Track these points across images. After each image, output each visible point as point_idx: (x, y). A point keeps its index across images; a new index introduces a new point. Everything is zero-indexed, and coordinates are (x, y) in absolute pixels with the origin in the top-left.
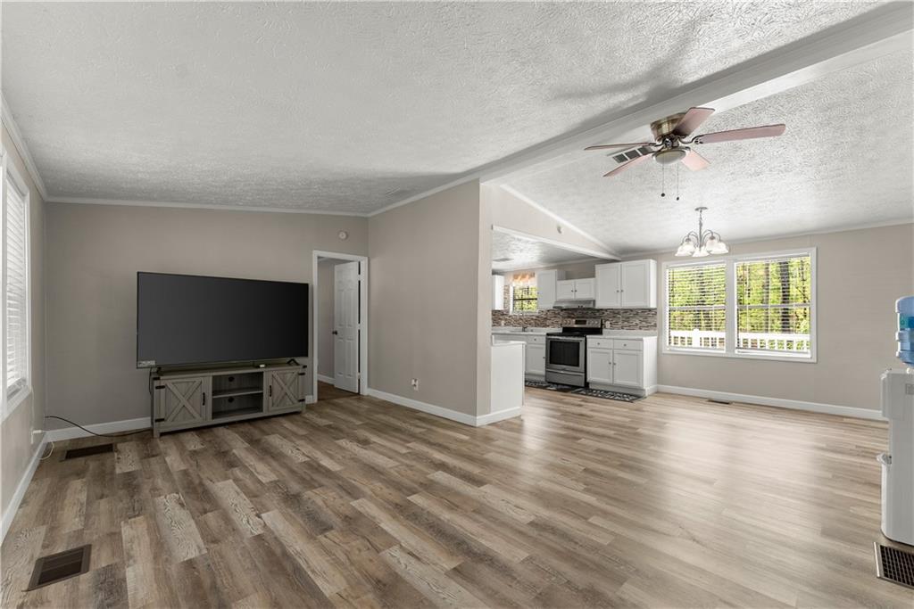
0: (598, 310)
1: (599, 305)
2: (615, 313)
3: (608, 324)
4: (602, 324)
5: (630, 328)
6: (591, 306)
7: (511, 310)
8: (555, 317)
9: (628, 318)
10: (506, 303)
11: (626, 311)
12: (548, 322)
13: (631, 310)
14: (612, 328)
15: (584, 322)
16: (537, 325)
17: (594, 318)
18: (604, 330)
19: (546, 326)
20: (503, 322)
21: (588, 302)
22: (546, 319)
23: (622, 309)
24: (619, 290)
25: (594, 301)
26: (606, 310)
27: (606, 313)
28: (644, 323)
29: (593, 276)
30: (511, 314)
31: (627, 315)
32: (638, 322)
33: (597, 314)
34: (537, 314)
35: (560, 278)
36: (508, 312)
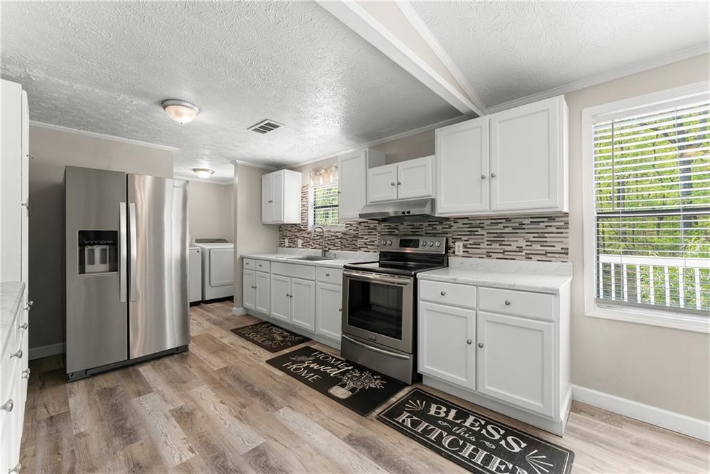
0: (442, 220)
1: (442, 210)
2: (472, 225)
3: (459, 247)
4: (448, 248)
5: (505, 255)
6: (427, 211)
7: (311, 223)
8: (369, 234)
9: (500, 235)
10: (304, 214)
11: (495, 220)
12: (359, 243)
13: (508, 220)
14: (467, 255)
15: (415, 244)
16: (343, 247)
17: (434, 235)
18: (452, 259)
19: (356, 249)
20: (300, 242)
21: (421, 203)
22: (356, 237)
23: (488, 218)
24: (487, 175)
25: (433, 202)
26: (456, 220)
27: (455, 227)
28: (537, 247)
29: (431, 151)
30: (310, 228)
31: (499, 229)
32: (522, 243)
33: (439, 228)
34: (343, 229)
35: (373, 164)
36: (306, 226)
